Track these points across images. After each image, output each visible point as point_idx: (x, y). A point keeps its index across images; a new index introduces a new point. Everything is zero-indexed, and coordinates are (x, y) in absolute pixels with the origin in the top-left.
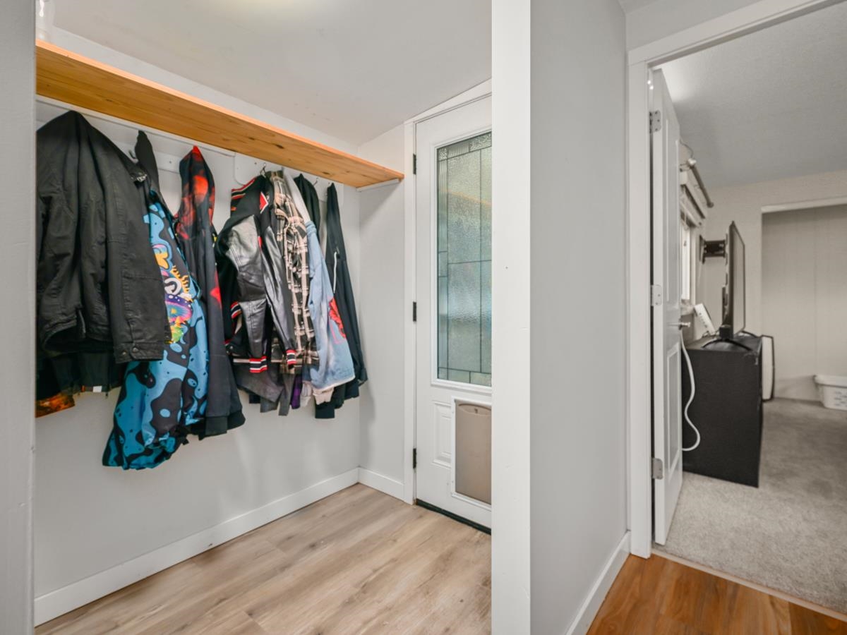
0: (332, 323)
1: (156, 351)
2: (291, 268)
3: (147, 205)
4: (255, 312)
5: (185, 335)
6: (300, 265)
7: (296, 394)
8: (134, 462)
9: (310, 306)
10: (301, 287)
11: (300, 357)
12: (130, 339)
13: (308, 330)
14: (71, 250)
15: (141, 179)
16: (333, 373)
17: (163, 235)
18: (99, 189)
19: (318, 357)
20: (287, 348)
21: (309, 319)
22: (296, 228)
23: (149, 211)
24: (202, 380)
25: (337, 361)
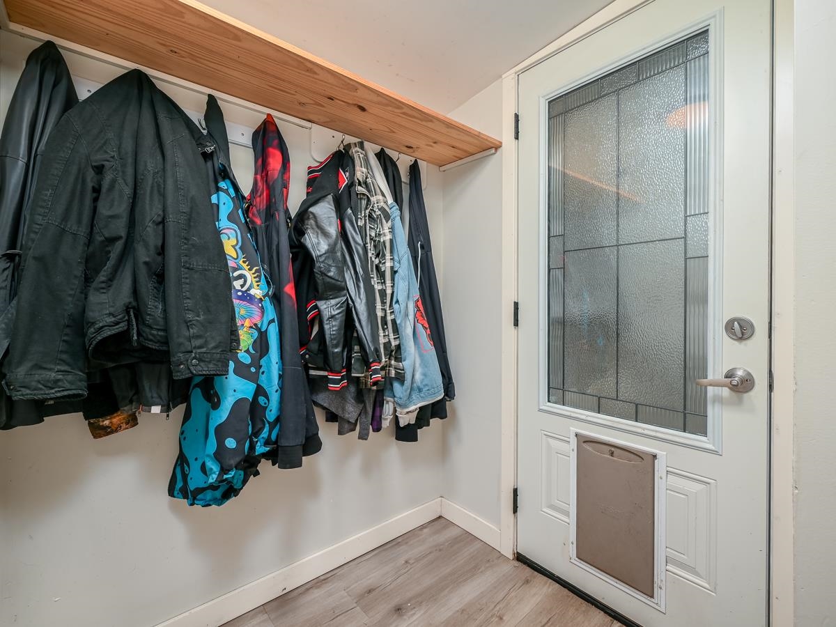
0: (419, 327)
1: (220, 364)
2: (373, 259)
3: (216, 182)
4: (334, 313)
5: (255, 342)
6: (384, 255)
7: (378, 413)
8: (200, 497)
9: (396, 306)
10: (384, 282)
11: (383, 368)
12: (189, 349)
13: (392, 336)
14: (123, 233)
15: (209, 149)
16: (420, 390)
17: (231, 218)
18: (159, 157)
19: (403, 370)
20: (371, 360)
21: (394, 321)
22: (379, 209)
23: (218, 189)
24: (275, 398)
25: (425, 375)
